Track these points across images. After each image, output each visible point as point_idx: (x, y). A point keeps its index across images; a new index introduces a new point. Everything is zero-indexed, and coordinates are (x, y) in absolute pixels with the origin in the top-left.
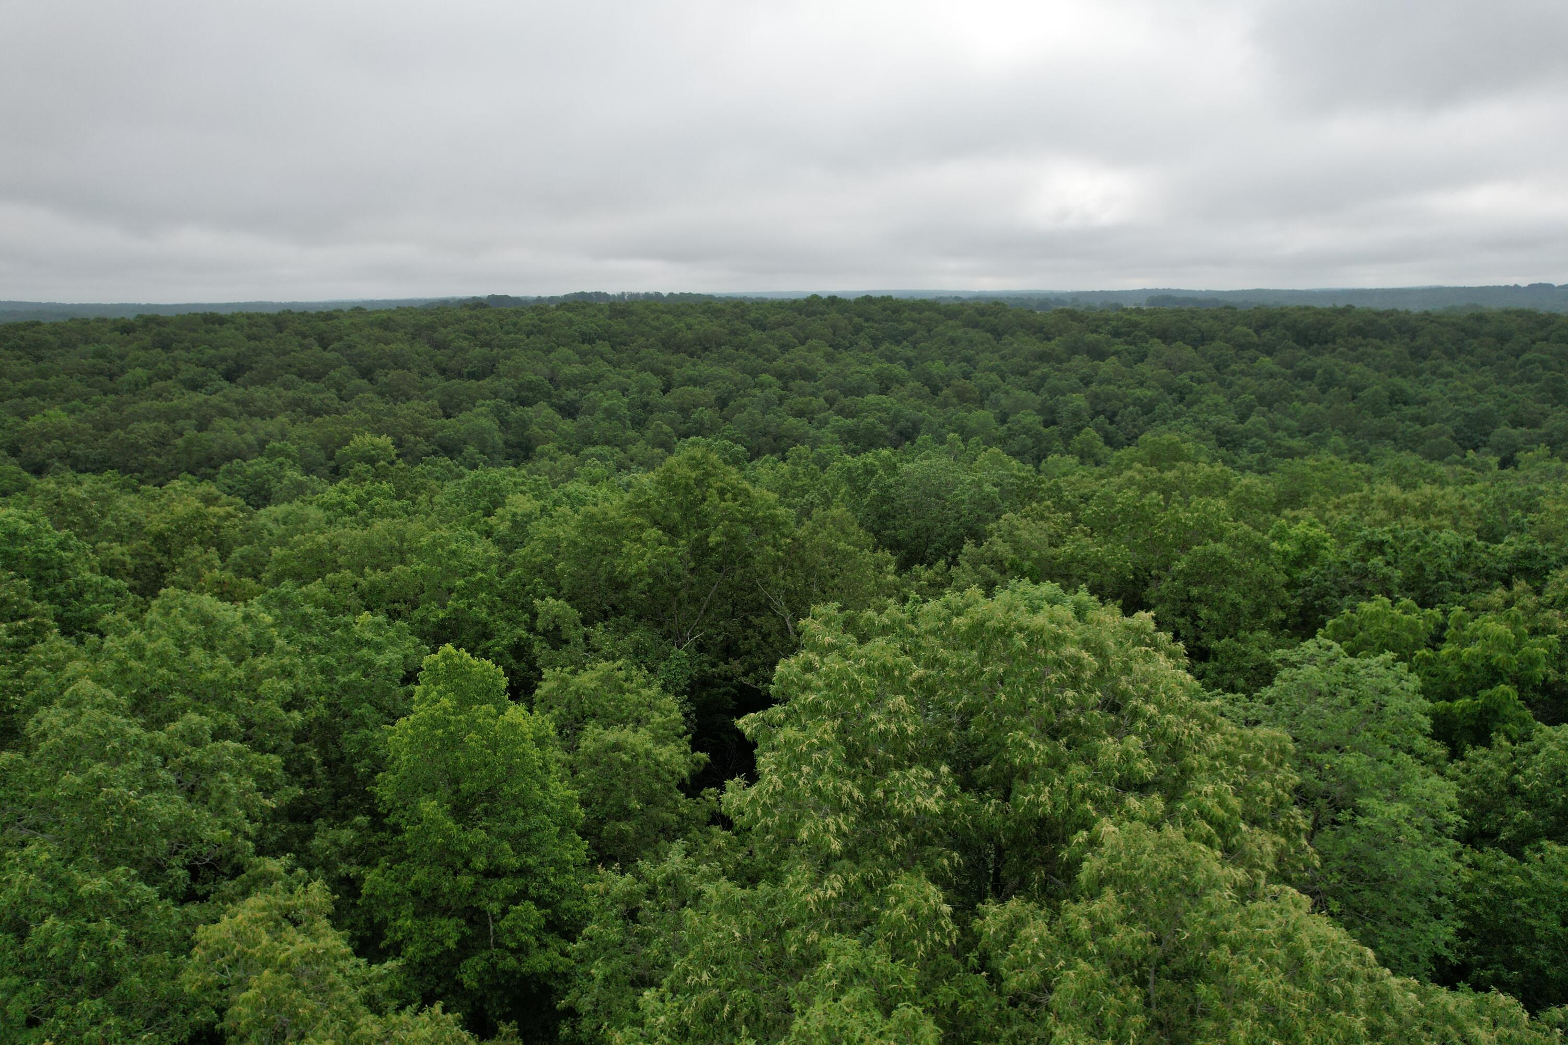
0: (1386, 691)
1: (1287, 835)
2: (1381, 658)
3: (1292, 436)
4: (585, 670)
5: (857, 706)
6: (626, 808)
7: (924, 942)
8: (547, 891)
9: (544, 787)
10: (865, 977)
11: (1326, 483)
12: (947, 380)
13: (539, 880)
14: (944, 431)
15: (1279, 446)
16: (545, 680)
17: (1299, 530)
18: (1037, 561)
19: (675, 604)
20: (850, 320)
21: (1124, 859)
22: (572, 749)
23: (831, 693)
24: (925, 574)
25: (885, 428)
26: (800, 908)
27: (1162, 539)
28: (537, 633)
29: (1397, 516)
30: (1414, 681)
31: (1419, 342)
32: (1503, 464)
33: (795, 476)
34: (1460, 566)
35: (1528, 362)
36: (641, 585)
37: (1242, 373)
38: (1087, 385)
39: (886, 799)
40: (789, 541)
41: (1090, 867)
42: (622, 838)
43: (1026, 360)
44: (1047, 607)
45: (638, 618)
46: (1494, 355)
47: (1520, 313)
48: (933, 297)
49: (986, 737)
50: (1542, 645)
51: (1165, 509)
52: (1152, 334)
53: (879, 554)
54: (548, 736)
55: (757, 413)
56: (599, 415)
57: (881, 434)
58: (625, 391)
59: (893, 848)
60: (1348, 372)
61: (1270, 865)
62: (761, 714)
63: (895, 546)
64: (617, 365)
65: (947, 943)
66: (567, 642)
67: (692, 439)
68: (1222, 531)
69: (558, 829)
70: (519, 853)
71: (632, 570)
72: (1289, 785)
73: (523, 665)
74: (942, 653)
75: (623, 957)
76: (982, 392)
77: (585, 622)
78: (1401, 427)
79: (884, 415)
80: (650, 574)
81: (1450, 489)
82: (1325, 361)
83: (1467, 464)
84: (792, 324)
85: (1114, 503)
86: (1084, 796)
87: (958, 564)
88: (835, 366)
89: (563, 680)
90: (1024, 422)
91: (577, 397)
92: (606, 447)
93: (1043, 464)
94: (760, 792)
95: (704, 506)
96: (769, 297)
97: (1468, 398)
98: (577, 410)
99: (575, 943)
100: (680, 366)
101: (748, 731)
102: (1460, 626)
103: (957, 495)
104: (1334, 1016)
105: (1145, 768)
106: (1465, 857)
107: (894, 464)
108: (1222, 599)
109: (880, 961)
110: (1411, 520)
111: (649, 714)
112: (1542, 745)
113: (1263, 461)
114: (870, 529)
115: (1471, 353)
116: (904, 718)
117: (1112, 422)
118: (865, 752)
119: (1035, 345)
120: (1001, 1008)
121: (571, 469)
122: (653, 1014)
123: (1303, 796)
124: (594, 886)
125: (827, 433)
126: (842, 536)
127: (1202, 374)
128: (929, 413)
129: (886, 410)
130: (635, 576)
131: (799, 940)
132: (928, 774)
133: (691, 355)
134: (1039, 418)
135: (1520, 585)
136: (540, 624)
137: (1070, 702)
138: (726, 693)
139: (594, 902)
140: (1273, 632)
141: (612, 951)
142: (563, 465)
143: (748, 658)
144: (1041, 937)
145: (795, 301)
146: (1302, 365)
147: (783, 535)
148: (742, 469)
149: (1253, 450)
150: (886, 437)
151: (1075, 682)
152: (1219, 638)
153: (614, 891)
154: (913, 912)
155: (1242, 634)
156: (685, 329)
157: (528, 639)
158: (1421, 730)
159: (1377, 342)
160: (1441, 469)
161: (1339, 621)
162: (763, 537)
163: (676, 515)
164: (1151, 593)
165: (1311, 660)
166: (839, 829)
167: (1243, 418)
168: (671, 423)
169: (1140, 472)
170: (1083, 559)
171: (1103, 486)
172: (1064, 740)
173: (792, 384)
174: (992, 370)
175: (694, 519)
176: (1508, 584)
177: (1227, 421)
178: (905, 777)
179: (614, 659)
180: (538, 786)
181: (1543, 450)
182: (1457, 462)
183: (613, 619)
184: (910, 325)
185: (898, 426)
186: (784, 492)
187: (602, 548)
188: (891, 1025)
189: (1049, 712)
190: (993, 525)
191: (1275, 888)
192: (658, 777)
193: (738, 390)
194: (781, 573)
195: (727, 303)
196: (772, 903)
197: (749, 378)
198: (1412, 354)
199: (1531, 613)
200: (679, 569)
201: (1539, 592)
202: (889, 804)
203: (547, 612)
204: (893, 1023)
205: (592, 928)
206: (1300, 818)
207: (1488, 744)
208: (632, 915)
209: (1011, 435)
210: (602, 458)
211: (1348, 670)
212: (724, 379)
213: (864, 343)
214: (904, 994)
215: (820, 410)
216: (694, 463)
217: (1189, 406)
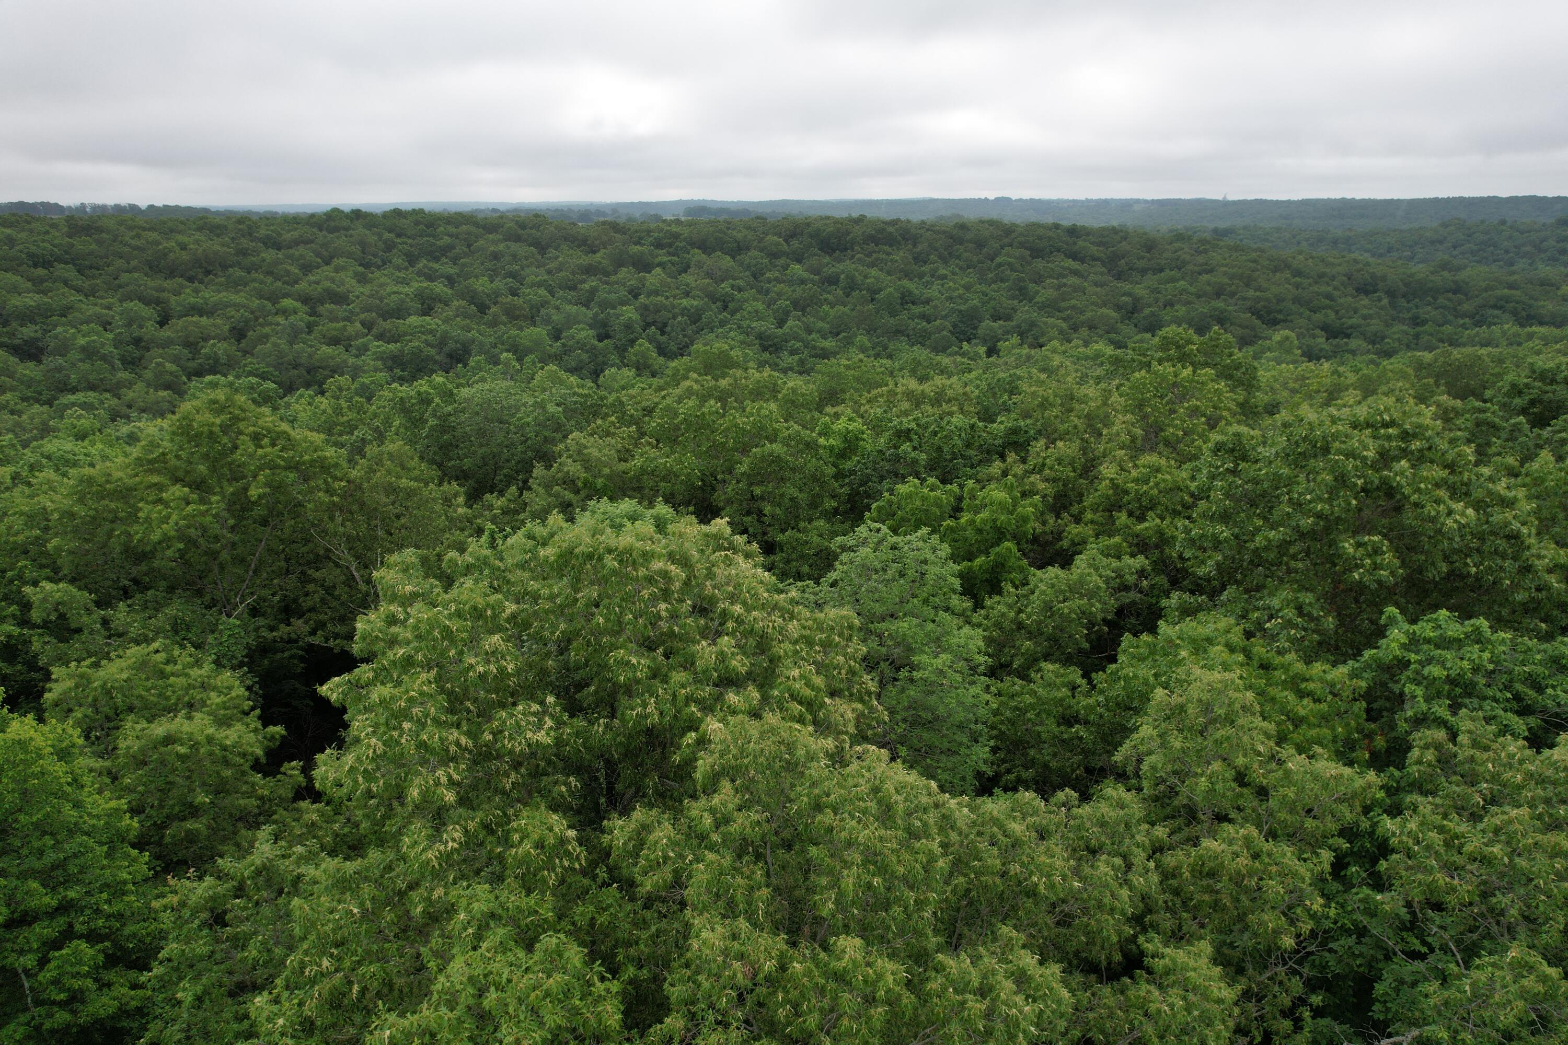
0: (925, 562)
1: (861, 700)
2: (919, 533)
3: (824, 337)
4: (110, 660)
5: (452, 653)
6: (191, 805)
7: (554, 870)
8: (100, 922)
9: (77, 805)
10: (501, 918)
11: (857, 379)
12: (495, 297)
13: (88, 912)
14: (497, 351)
15: (814, 348)
16: (56, 681)
17: (841, 425)
18: (609, 478)
19: (216, 570)
20: (380, 235)
21: (734, 751)
22: (110, 752)
23: (423, 644)
24: (498, 502)
25: (432, 351)
26: (421, 866)
27: (723, 444)
28: (34, 626)
29: (918, 405)
30: (945, 550)
31: (920, 248)
32: (991, 352)
33: (338, 411)
34: (968, 445)
35: (1000, 265)
36: (169, 553)
37: (777, 280)
38: (636, 297)
39: (496, 741)
40: (343, 484)
41: (703, 765)
42: (191, 838)
43: (573, 273)
44: (628, 524)
45: (171, 589)
46: (975, 259)
47: (991, 223)
48: (468, 209)
49: (587, 661)
50: (1031, 505)
51: (723, 416)
52: (693, 244)
53: (446, 487)
54: (73, 745)
55: (283, 343)
56: (74, 355)
57: (429, 358)
58: (106, 325)
59: (508, 787)
60: (866, 277)
61: (852, 729)
62: (346, 677)
63: (462, 476)
64: (91, 293)
65: (577, 866)
66: (79, 631)
67: (209, 378)
68: (776, 432)
69: (105, 848)
70: (53, 889)
71: (155, 536)
72: (859, 656)
73: (19, 667)
74: (533, 585)
75: (215, 968)
76: (531, 308)
77: (99, 604)
78: (912, 324)
79: (430, 337)
80: (180, 539)
81: (954, 379)
82: (845, 267)
83: (963, 355)
84: (312, 242)
85: (676, 414)
86: (688, 700)
87: (530, 489)
88: (368, 286)
89: (82, 676)
90: (578, 337)
91: (39, 335)
92: (90, 393)
93: (601, 379)
94: (358, 759)
95: (237, 456)
96: (280, 211)
97: (960, 297)
98: (41, 351)
99: (150, 970)
100: (177, 293)
101: (334, 697)
102: (973, 497)
103: (520, 419)
104: (918, 845)
105: (740, 664)
106: (993, 689)
107: (451, 391)
108: (782, 495)
109: (513, 898)
110: (929, 408)
111: (204, 695)
112: (1036, 586)
113: (802, 362)
114: (432, 462)
115: (959, 257)
116: (503, 657)
117: (663, 333)
118: (466, 695)
119: (579, 259)
120: (635, 912)
121: (44, 423)
122: (269, 1020)
123: (870, 663)
124: (164, 901)
125: (368, 360)
126: (402, 473)
127: (741, 283)
128: (478, 333)
129: (431, 332)
130: (160, 543)
131: (425, 900)
132: (535, 707)
133: (191, 280)
134: (591, 332)
135: (1011, 457)
136: (36, 615)
137: (663, 614)
138: (292, 657)
139: (167, 918)
140: (828, 520)
141: (200, 966)
142: (32, 419)
143: (313, 616)
144: (669, 839)
145: (313, 216)
146: (829, 271)
147: (336, 478)
148: (275, 409)
149: (793, 353)
150: (435, 362)
151: (666, 594)
152: (783, 531)
153: (193, 900)
154: (540, 845)
155: (802, 525)
156: (177, 249)
157: (21, 635)
158: (954, 591)
159: (887, 248)
160: (946, 361)
161: (881, 503)
162: (313, 483)
163: (202, 468)
164: (719, 497)
165: (864, 542)
166: (450, 778)
167: (781, 323)
168: (176, 360)
169: (696, 381)
170: (653, 471)
171: (664, 398)
172: (661, 650)
173: (320, 309)
174: (539, 285)
175: (226, 471)
176: (1003, 457)
177: (767, 326)
178: (512, 715)
179: (148, 641)
180: (68, 806)
181: (1015, 339)
182: (956, 353)
183: (138, 596)
184: (447, 240)
185: (446, 349)
186: (328, 429)
187: (111, 516)
188: (536, 958)
189: (645, 626)
190: (561, 446)
191: (858, 748)
192: (226, 763)
193: (257, 319)
194: (339, 520)
195: (228, 218)
196: (389, 868)
197: (269, 305)
198: (915, 259)
199: (1020, 479)
200: (216, 529)
201: (1024, 461)
202: (499, 745)
203: (45, 600)
204: (538, 955)
205: (171, 949)
206: (870, 682)
207: (1000, 592)
208: (219, 919)
209: (567, 350)
210: (86, 406)
211: (894, 548)
212: (237, 306)
213: (398, 261)
214: (544, 927)
215: (358, 336)
216: (217, 408)
217: (733, 313)
